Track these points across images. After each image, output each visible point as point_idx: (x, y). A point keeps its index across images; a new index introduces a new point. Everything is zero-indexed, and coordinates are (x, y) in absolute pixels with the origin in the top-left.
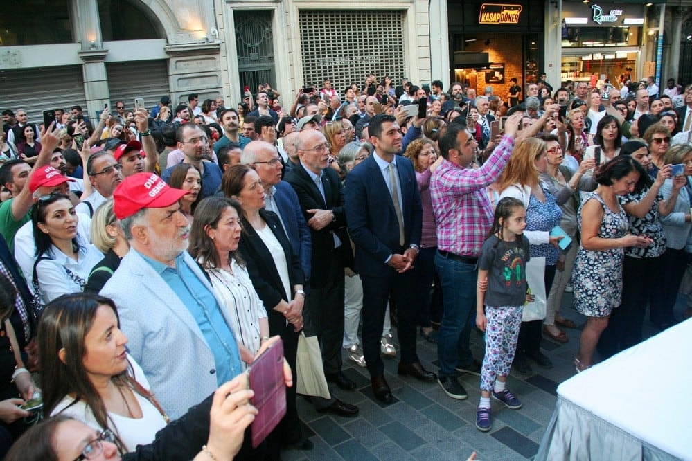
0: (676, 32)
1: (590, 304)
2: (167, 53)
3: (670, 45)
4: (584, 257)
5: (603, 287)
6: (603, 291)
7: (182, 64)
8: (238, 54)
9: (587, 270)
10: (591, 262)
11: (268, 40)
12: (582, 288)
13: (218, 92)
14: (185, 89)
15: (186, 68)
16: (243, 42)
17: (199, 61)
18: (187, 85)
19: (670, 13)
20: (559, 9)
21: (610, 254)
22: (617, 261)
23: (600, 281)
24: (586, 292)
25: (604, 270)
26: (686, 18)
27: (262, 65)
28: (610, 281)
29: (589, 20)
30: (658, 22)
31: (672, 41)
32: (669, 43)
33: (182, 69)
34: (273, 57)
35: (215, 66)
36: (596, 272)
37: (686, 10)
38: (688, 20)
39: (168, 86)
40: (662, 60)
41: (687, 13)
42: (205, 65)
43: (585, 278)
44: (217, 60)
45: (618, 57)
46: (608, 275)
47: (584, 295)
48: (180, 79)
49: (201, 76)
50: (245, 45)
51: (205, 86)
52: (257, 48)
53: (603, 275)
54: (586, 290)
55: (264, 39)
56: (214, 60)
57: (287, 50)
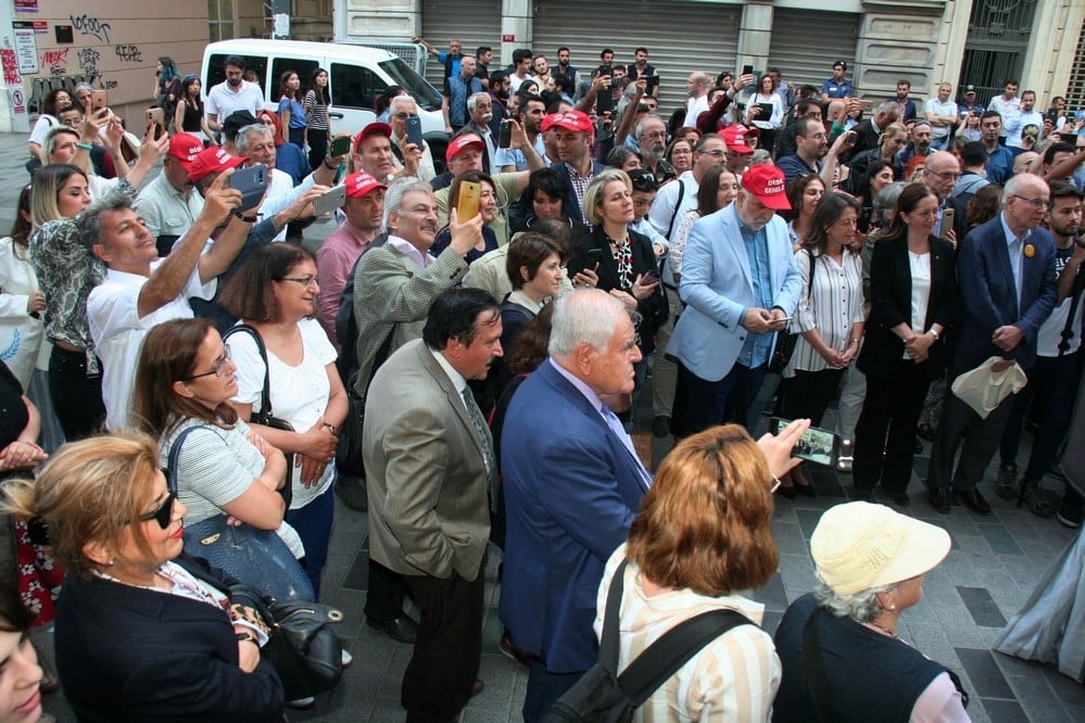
2: (863, 5)
7: (882, 24)
8: (971, 21)
11: (1028, 5)
13: (924, 75)
14: (876, 61)
15: (886, 32)
16: (985, 3)
17: (907, 24)
18: (880, 56)
27: (1005, 43)
33: (881, 32)
34: (1029, 34)
35: (931, 34)
39: (854, 53)
42: (917, 32)
44: (936, 26)
48: (871, 45)
49: (905, 46)
50: (987, 9)
51: (907, 61)
52: (1006, 15)
55: (1023, 2)
56: (930, 26)
57: (1055, 25)
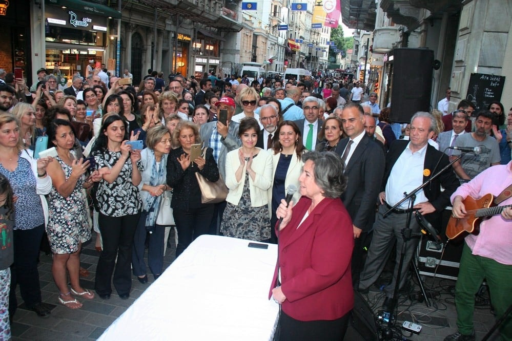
0: (128, 40)
1: (61, 244)
3: (125, 48)
4: (52, 206)
5: (70, 229)
6: (70, 232)
9: (55, 217)
10: (58, 210)
12: (53, 232)
19: (124, 26)
20: (42, 11)
21: (73, 201)
22: (80, 207)
23: (67, 224)
24: (57, 235)
25: (70, 215)
26: (134, 32)
28: (76, 223)
29: (66, 23)
30: (117, 31)
31: (126, 45)
32: (125, 46)
36: (63, 217)
37: (134, 26)
38: (135, 33)
40: (120, 58)
41: (134, 28)
43: (55, 223)
45: (89, 53)
46: (74, 219)
47: (56, 237)
53: (70, 219)
54: (57, 234)
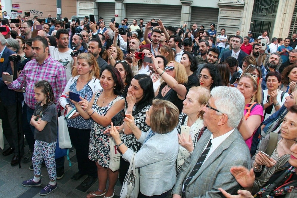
2: (219, 5)
7: (224, 12)
11: (275, 6)
13: (238, 28)
14: (222, 23)
15: (226, 14)
16: (260, 5)
17: (233, 12)
27: (267, 18)
33: (223, 14)
35: (240, 15)
39: (217, 21)
44: (242, 12)
48: (221, 18)
50: (261, 7)
51: (232, 24)
52: (267, 9)
55: (273, 4)
56: (240, 12)
57: (283, 12)
